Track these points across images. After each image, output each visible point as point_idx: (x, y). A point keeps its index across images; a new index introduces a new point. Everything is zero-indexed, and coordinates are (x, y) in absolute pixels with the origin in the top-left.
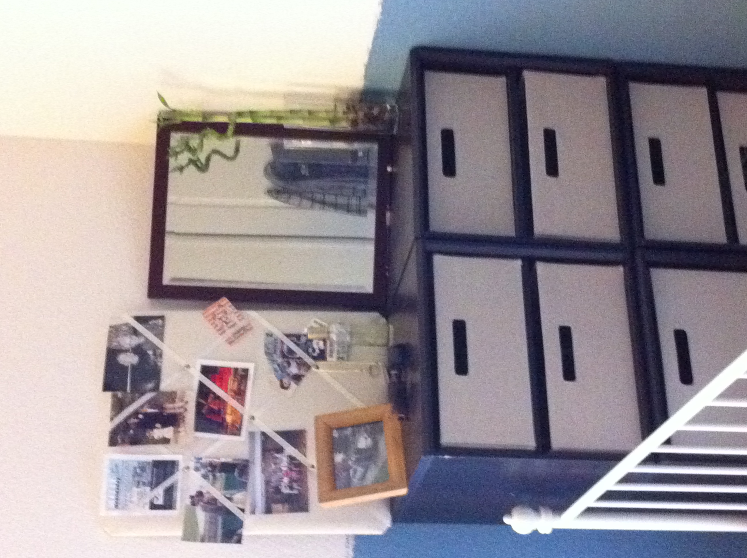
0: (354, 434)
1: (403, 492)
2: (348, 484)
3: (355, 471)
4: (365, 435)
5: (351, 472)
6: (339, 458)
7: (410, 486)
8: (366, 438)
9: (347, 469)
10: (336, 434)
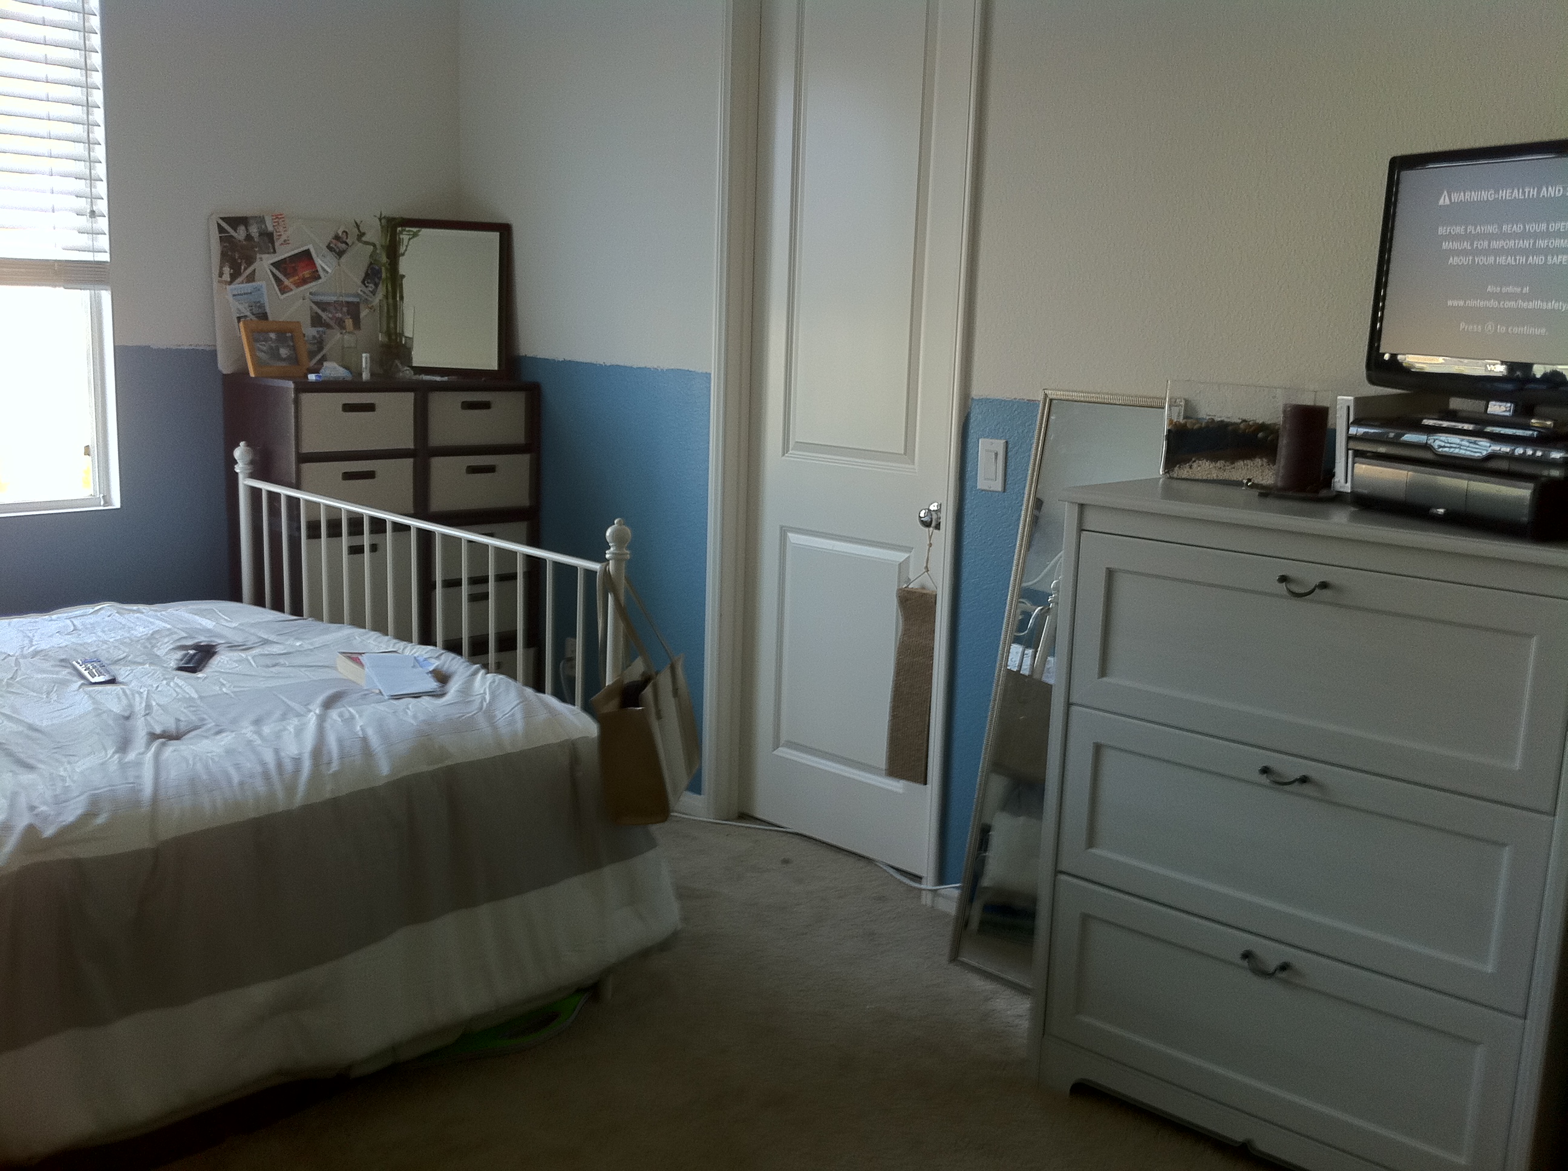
0: (288, 346)
1: (252, 375)
2: (256, 340)
3: (264, 345)
4: (289, 354)
5: (264, 343)
6: (273, 336)
7: (255, 378)
8: (286, 354)
9: (266, 340)
10: (289, 335)
